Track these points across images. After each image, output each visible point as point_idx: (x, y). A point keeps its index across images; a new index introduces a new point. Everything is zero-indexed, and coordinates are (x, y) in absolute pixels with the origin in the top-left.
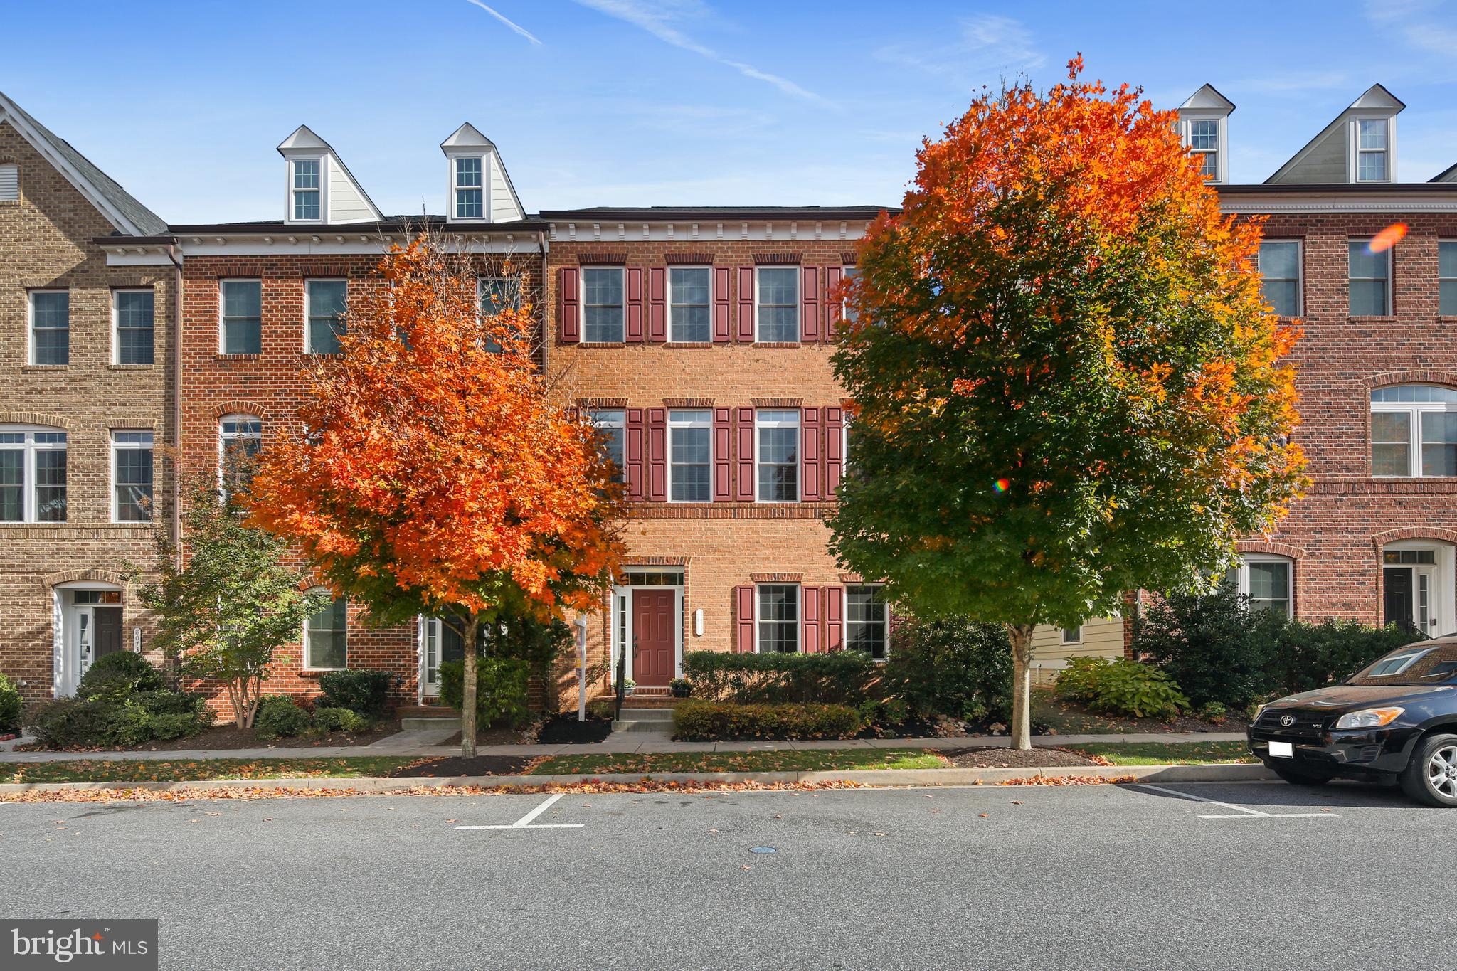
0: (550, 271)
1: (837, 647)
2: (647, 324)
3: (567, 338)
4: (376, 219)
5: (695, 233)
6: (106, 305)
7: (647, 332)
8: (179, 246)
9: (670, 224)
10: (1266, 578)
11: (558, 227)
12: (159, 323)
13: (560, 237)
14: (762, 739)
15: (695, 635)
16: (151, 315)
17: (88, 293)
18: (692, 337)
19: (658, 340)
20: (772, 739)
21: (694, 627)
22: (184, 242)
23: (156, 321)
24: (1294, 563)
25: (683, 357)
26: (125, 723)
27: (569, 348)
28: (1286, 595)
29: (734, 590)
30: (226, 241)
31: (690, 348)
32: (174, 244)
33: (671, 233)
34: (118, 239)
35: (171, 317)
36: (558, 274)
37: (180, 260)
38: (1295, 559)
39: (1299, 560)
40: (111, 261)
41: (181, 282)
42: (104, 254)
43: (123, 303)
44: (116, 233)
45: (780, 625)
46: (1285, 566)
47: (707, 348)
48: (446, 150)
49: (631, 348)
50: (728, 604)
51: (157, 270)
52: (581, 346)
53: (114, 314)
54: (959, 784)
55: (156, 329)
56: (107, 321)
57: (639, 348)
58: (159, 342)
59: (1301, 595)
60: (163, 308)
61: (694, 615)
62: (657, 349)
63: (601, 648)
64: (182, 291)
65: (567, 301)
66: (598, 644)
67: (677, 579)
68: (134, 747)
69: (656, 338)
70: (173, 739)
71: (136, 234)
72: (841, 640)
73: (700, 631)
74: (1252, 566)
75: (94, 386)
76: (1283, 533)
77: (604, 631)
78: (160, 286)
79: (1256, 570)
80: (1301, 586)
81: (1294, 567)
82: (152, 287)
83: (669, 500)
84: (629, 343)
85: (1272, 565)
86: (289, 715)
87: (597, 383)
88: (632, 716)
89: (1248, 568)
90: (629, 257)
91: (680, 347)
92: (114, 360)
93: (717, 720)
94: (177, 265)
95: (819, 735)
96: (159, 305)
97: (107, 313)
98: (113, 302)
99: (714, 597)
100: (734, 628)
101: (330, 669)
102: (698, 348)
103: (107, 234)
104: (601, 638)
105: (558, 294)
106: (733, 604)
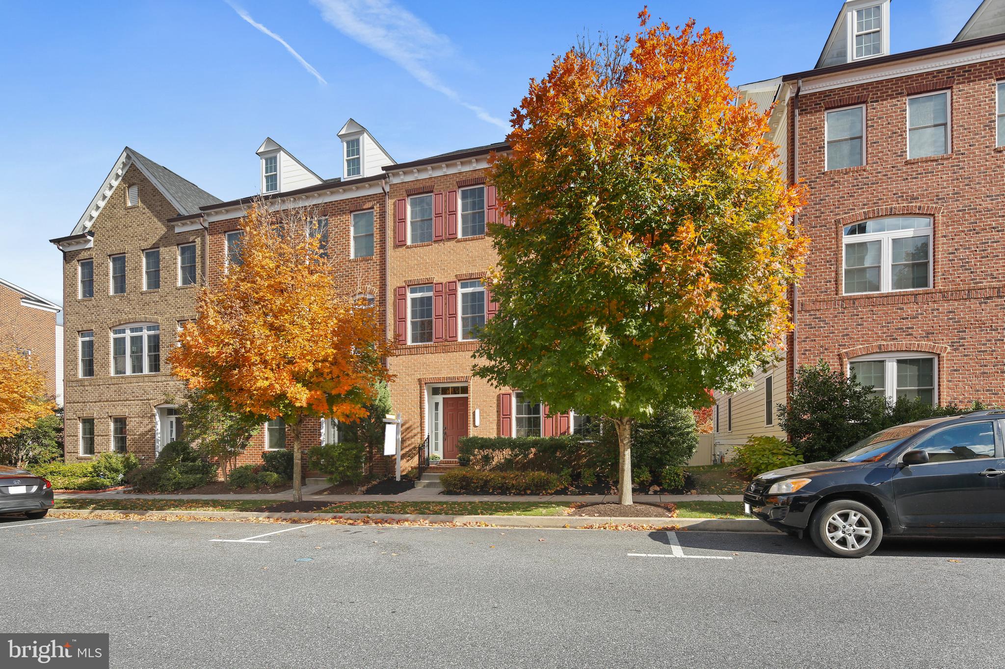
0: (390, 203)
1: (565, 432)
2: (446, 228)
3: (400, 243)
4: (320, 183)
5: (474, 165)
6: (175, 255)
7: (446, 234)
8: (205, 217)
9: (458, 162)
10: (912, 371)
11: (394, 175)
12: (198, 259)
13: (395, 180)
14: (492, 494)
15: (475, 426)
16: (194, 257)
17: (167, 249)
18: (474, 233)
19: (452, 237)
20: (498, 494)
21: (474, 421)
22: (209, 215)
23: (197, 260)
24: (939, 358)
25: (468, 247)
26: (168, 479)
27: (400, 249)
28: (932, 384)
29: (499, 396)
30: (227, 211)
31: (472, 240)
32: (202, 217)
33: (459, 167)
34: (180, 218)
35: (203, 257)
36: (394, 204)
37: (206, 225)
38: (939, 355)
39: (943, 354)
40: (177, 230)
41: (208, 237)
42: (173, 227)
43: (183, 254)
44: (179, 215)
45: (529, 418)
46: (931, 360)
47: (482, 239)
48: (341, 137)
49: (436, 245)
50: (495, 406)
51: (196, 232)
52: (408, 247)
53: (179, 258)
54: (553, 527)
55: (197, 264)
56: (175, 263)
57: (441, 244)
58: (198, 271)
59: (944, 383)
60: (200, 253)
61: (474, 413)
62: (451, 244)
63: (419, 435)
64: (208, 242)
65: (400, 220)
66: (418, 433)
67: (465, 390)
68: (172, 492)
69: (451, 237)
70: (189, 489)
71: (187, 214)
72: (569, 427)
73: (477, 423)
74: (899, 362)
75: (170, 298)
76: (928, 334)
77: (421, 424)
78: (198, 240)
79: (904, 365)
80: (944, 377)
81: (939, 361)
82: (195, 242)
83: (460, 339)
84: (435, 241)
85: (919, 360)
86: (242, 476)
87: (417, 269)
88: (429, 477)
89: (895, 364)
90: (435, 187)
91: (465, 240)
92: (179, 283)
93: (464, 481)
94: (206, 228)
95: (529, 492)
96: (198, 252)
97: (176, 259)
98: (178, 253)
99: (486, 401)
100: (499, 420)
101: (276, 450)
102: (477, 239)
103: (175, 216)
104: (419, 429)
105: (395, 216)
106: (498, 406)
